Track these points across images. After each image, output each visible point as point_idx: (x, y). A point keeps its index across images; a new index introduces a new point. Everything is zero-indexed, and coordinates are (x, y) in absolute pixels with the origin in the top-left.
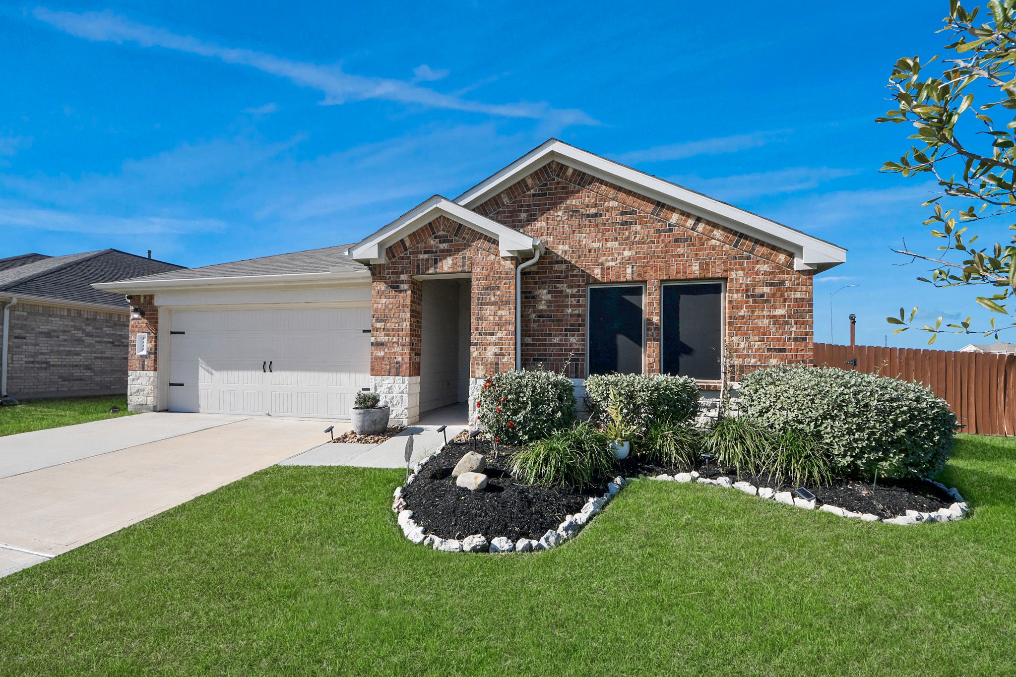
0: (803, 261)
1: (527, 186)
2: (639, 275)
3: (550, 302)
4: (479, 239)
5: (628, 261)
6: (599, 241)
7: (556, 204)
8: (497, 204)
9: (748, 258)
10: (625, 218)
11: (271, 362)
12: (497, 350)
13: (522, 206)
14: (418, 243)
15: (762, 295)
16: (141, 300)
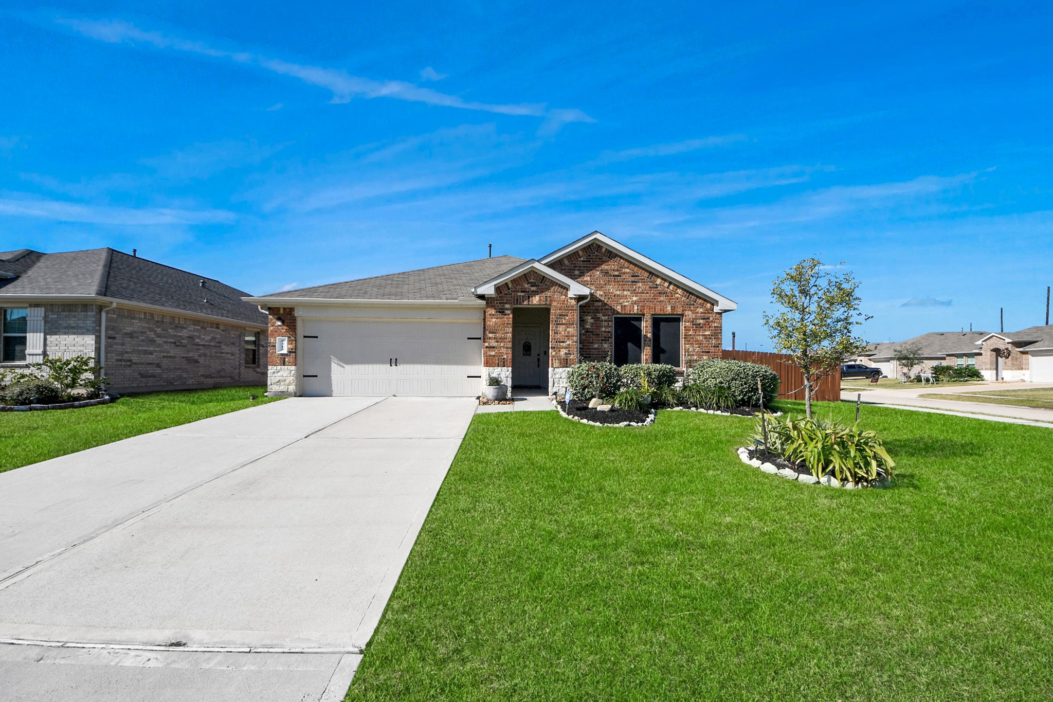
0: (718, 308)
1: (579, 255)
2: (641, 311)
3: (593, 323)
4: (556, 285)
5: (635, 303)
6: (620, 290)
7: (596, 267)
8: (561, 264)
9: (694, 305)
10: (633, 279)
11: (396, 359)
12: (567, 352)
13: (576, 267)
14: (517, 285)
15: (700, 324)
16: (282, 311)
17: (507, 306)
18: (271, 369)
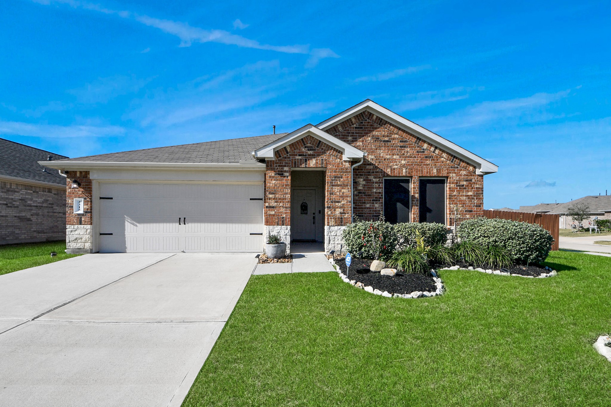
0: (481, 170)
1: (352, 122)
2: (409, 173)
3: (365, 185)
4: (331, 149)
5: (404, 166)
6: (389, 155)
7: (367, 133)
8: (336, 130)
9: (457, 168)
10: (402, 144)
11: (185, 218)
12: (342, 211)
13: (349, 133)
14: (295, 149)
15: (463, 186)
16: (78, 175)
17: (286, 169)
18: (69, 228)
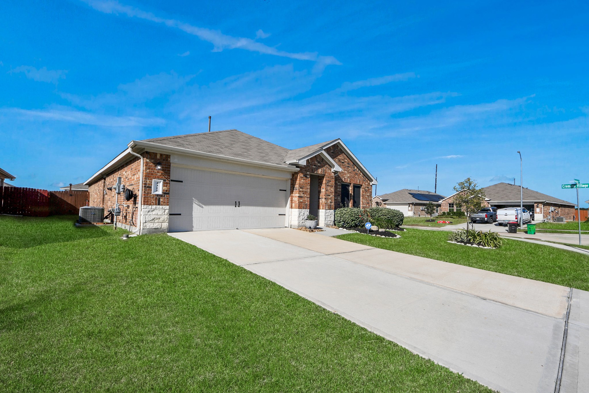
1: (334, 148)
2: (350, 181)
4: (328, 163)
5: (348, 177)
6: (344, 170)
9: (365, 180)
10: (348, 165)
11: (239, 202)
12: (331, 201)
14: (312, 162)
15: (366, 190)
17: (308, 173)
18: (146, 208)
